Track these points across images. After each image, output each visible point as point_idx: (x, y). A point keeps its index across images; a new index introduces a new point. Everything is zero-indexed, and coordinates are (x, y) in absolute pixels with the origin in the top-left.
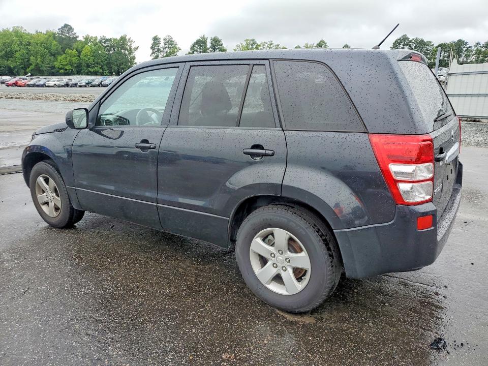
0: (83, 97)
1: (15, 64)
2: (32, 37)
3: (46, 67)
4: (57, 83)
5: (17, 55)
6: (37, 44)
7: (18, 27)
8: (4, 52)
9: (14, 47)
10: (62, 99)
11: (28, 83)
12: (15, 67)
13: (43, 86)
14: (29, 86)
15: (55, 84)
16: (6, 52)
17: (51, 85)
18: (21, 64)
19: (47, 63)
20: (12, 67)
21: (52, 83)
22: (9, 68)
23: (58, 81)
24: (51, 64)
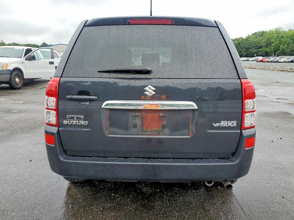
0: (290, 69)
1: (270, 50)
2: (285, 33)
3: (288, 51)
4: (286, 60)
5: (273, 45)
6: (287, 37)
7: (279, 28)
8: (266, 43)
9: (273, 40)
10: (277, 69)
11: (268, 60)
12: (269, 52)
13: (277, 62)
14: (268, 62)
15: (285, 61)
16: (267, 43)
17: (282, 61)
18: (274, 49)
19: (290, 48)
20: (268, 51)
21: (282, 60)
22: (267, 52)
23: (287, 59)
24: (292, 48)
